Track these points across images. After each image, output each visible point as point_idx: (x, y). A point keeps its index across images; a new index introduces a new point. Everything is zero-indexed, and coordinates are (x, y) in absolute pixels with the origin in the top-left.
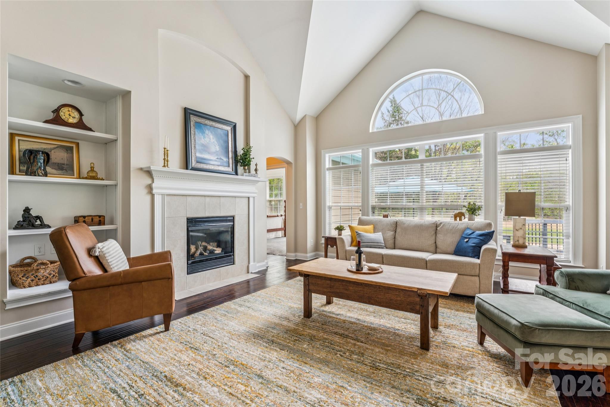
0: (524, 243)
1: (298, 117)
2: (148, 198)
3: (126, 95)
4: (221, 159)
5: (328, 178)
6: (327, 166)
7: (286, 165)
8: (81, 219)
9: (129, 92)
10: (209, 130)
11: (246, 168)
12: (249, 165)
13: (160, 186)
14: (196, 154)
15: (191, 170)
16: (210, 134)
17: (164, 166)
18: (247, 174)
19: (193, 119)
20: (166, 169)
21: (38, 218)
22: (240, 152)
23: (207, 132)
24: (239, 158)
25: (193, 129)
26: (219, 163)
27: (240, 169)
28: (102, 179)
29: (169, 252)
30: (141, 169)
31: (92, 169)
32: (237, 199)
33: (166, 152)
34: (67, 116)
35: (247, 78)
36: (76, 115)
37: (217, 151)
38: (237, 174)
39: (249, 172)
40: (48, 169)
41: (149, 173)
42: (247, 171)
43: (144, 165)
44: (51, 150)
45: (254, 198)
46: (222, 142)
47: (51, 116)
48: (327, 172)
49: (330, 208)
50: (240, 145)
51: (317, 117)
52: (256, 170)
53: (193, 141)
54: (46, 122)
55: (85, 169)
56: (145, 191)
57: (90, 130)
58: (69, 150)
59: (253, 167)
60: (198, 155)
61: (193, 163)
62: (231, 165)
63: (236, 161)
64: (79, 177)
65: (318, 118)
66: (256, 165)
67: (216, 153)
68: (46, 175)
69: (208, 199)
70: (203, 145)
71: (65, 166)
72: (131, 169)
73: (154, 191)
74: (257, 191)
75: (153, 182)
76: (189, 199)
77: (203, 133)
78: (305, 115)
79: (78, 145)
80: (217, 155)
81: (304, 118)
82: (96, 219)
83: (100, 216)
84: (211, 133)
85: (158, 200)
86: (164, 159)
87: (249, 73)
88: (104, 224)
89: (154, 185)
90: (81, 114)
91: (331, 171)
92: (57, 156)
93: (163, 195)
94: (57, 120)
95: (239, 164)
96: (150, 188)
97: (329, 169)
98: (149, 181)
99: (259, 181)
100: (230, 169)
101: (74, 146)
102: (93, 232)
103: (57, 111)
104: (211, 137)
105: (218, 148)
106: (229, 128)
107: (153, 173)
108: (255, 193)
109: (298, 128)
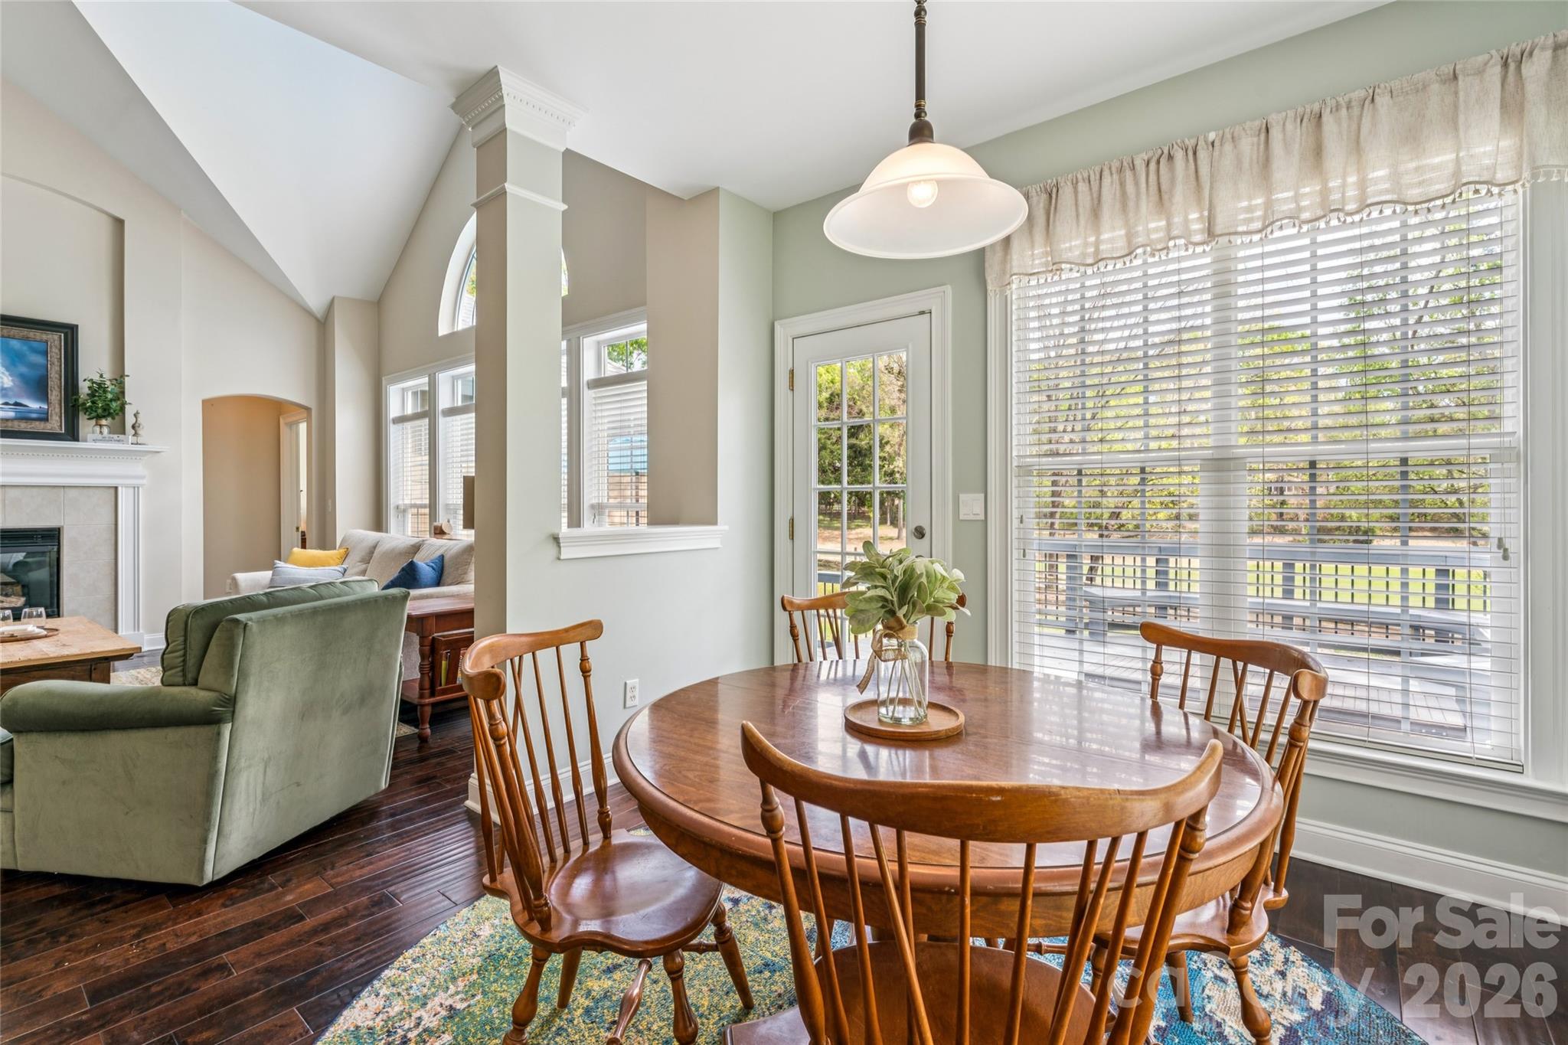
1: (315, 302)
6: (397, 413)
11: (107, 422)
12: (115, 415)
18: (108, 437)
22: (88, 388)
24: (82, 401)
27: (88, 426)
32: (71, 493)
35: (119, 223)
37: (5, 391)
38: (75, 437)
39: (119, 431)
45: (136, 488)
46: (24, 370)
48: (393, 428)
49: (401, 510)
51: (378, 301)
52: (140, 427)
59: (130, 420)
62: (54, 418)
63: (73, 406)
65: (380, 304)
66: (136, 415)
67: (3, 393)
74: (149, 473)
78: (333, 299)
80: (5, 396)
81: (330, 306)
87: (121, 216)
91: (407, 424)
95: (82, 415)
99: (147, 453)
100: (53, 426)
106: (53, 339)
108: (142, 477)
109: (322, 325)
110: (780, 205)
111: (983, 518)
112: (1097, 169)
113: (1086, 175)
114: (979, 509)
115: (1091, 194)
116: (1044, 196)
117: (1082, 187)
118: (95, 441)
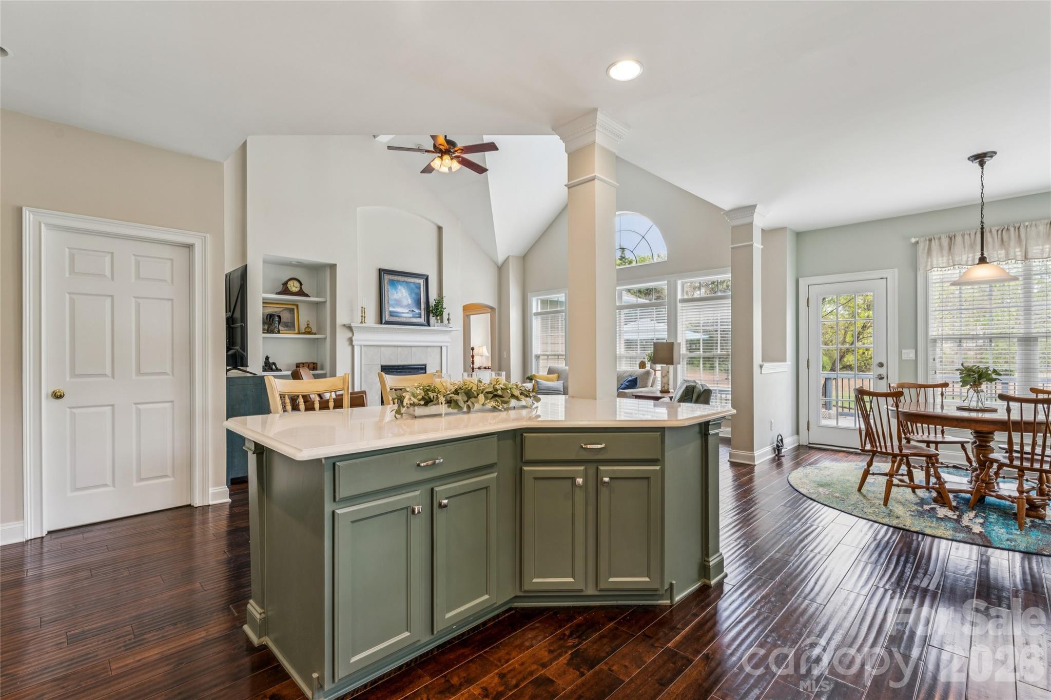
0: (668, 389)
1: (501, 259)
2: (350, 348)
3: (333, 267)
4: (413, 311)
5: (536, 325)
6: (534, 311)
7: (490, 310)
8: (301, 365)
9: (335, 265)
10: (401, 285)
11: (438, 318)
12: (441, 315)
13: (358, 338)
14: (389, 308)
15: (384, 324)
16: (402, 288)
17: (362, 322)
18: (439, 324)
19: (387, 277)
20: (363, 325)
21: (274, 364)
22: (432, 302)
23: (400, 287)
24: (431, 309)
25: (386, 286)
26: (411, 315)
27: (433, 320)
28: (315, 334)
29: (364, 392)
30: (344, 325)
31: (308, 326)
32: (429, 349)
33: (363, 311)
34: (292, 286)
35: (440, 229)
36: (297, 284)
37: (408, 305)
38: (429, 325)
39: (442, 322)
40: (281, 328)
41: (350, 328)
42: (439, 321)
43: (346, 322)
44: (281, 312)
45: (447, 347)
46: (413, 295)
47: (280, 289)
48: (534, 318)
49: (538, 357)
50: (433, 296)
51: (524, 256)
52: (448, 320)
53: (386, 297)
54: (277, 293)
55: (303, 327)
56: (347, 343)
57: (307, 295)
58: (292, 310)
59: (445, 317)
60: (391, 309)
61: (387, 317)
62: (423, 316)
63: (428, 311)
64: (299, 333)
65: (524, 259)
66: (449, 314)
67: (408, 306)
68: (279, 332)
69: (399, 349)
70: (396, 300)
71: (289, 324)
72: (337, 326)
73: (354, 343)
74: (450, 340)
75: (353, 335)
76: (383, 349)
77: (396, 288)
78: (508, 257)
79: (297, 306)
80: (409, 308)
81: (507, 260)
82: (311, 366)
83: (314, 363)
84: (404, 287)
85: (357, 349)
86: (362, 316)
87: (441, 225)
88: (317, 370)
89: (354, 338)
90: (301, 284)
91: (539, 317)
92: (286, 316)
93: (361, 346)
94: (285, 291)
95: (431, 315)
96: (351, 341)
97: (537, 314)
98: (350, 335)
99: (451, 331)
100: (422, 320)
101: (295, 307)
102: (313, 375)
103: (285, 284)
104: (404, 291)
105: (410, 301)
106: (421, 282)
107: (353, 328)
108: (448, 342)
109: (501, 270)
110: (800, 229)
111: (914, 358)
112: (974, 231)
113: (968, 233)
114: (912, 356)
115: (971, 240)
116: (948, 240)
117: (967, 237)
118: (437, 326)
